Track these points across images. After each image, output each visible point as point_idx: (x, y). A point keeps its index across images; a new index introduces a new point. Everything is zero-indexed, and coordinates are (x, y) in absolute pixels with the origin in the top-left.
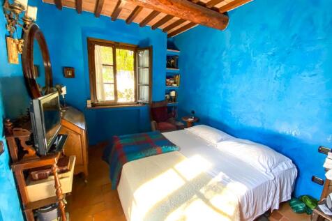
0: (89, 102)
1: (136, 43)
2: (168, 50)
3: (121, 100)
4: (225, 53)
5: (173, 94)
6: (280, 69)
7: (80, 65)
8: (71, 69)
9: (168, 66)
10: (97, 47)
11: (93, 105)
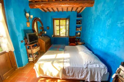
0: (53, 35)
1: (66, 17)
2: (77, 18)
3: (62, 35)
4: (93, 16)
5: (79, 33)
6: (109, 21)
7: (50, 26)
8: (48, 27)
9: (77, 23)
10: (55, 21)
11: (54, 36)
